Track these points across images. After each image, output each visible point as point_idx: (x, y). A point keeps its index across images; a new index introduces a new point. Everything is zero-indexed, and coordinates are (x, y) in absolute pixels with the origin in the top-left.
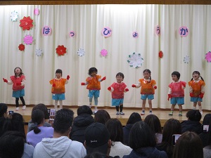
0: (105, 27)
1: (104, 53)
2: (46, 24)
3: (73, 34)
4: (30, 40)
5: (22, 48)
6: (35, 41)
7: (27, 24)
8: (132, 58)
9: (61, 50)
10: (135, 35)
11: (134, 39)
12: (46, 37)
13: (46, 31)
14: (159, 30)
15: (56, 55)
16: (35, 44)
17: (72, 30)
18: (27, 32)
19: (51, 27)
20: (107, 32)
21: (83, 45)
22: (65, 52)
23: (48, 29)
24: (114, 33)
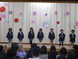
0: (34, 11)
1: (33, 22)
2: (11, 10)
3: (21, 14)
4: (4, 16)
6: (6, 16)
7: (2, 9)
8: (45, 24)
9: (16, 20)
10: (46, 15)
11: (45, 16)
12: (10, 15)
13: (10, 13)
15: (14, 22)
16: (6, 18)
17: (21, 12)
18: (3, 13)
19: (13, 11)
20: (35, 13)
21: (25, 18)
22: (18, 21)
23: (11, 12)
24: (38, 14)
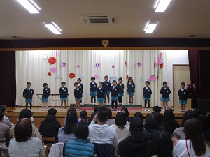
0: (96, 62)
2: (63, 61)
3: (79, 66)
4: (54, 70)
5: (49, 74)
6: (57, 71)
7: (52, 61)
8: (112, 79)
9: (72, 75)
10: (113, 67)
11: (113, 69)
12: (63, 68)
13: (64, 65)
14: (126, 63)
15: (69, 78)
17: (78, 64)
18: (53, 65)
19: (66, 63)
20: (98, 65)
21: (84, 73)
22: (74, 76)
24: (102, 65)
